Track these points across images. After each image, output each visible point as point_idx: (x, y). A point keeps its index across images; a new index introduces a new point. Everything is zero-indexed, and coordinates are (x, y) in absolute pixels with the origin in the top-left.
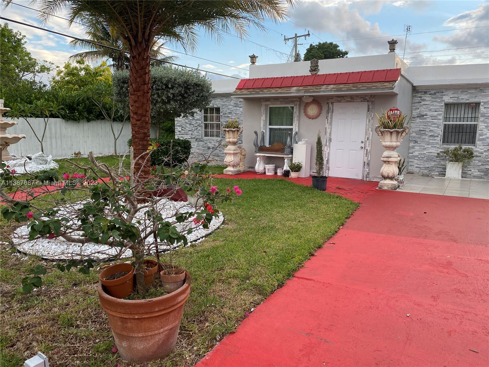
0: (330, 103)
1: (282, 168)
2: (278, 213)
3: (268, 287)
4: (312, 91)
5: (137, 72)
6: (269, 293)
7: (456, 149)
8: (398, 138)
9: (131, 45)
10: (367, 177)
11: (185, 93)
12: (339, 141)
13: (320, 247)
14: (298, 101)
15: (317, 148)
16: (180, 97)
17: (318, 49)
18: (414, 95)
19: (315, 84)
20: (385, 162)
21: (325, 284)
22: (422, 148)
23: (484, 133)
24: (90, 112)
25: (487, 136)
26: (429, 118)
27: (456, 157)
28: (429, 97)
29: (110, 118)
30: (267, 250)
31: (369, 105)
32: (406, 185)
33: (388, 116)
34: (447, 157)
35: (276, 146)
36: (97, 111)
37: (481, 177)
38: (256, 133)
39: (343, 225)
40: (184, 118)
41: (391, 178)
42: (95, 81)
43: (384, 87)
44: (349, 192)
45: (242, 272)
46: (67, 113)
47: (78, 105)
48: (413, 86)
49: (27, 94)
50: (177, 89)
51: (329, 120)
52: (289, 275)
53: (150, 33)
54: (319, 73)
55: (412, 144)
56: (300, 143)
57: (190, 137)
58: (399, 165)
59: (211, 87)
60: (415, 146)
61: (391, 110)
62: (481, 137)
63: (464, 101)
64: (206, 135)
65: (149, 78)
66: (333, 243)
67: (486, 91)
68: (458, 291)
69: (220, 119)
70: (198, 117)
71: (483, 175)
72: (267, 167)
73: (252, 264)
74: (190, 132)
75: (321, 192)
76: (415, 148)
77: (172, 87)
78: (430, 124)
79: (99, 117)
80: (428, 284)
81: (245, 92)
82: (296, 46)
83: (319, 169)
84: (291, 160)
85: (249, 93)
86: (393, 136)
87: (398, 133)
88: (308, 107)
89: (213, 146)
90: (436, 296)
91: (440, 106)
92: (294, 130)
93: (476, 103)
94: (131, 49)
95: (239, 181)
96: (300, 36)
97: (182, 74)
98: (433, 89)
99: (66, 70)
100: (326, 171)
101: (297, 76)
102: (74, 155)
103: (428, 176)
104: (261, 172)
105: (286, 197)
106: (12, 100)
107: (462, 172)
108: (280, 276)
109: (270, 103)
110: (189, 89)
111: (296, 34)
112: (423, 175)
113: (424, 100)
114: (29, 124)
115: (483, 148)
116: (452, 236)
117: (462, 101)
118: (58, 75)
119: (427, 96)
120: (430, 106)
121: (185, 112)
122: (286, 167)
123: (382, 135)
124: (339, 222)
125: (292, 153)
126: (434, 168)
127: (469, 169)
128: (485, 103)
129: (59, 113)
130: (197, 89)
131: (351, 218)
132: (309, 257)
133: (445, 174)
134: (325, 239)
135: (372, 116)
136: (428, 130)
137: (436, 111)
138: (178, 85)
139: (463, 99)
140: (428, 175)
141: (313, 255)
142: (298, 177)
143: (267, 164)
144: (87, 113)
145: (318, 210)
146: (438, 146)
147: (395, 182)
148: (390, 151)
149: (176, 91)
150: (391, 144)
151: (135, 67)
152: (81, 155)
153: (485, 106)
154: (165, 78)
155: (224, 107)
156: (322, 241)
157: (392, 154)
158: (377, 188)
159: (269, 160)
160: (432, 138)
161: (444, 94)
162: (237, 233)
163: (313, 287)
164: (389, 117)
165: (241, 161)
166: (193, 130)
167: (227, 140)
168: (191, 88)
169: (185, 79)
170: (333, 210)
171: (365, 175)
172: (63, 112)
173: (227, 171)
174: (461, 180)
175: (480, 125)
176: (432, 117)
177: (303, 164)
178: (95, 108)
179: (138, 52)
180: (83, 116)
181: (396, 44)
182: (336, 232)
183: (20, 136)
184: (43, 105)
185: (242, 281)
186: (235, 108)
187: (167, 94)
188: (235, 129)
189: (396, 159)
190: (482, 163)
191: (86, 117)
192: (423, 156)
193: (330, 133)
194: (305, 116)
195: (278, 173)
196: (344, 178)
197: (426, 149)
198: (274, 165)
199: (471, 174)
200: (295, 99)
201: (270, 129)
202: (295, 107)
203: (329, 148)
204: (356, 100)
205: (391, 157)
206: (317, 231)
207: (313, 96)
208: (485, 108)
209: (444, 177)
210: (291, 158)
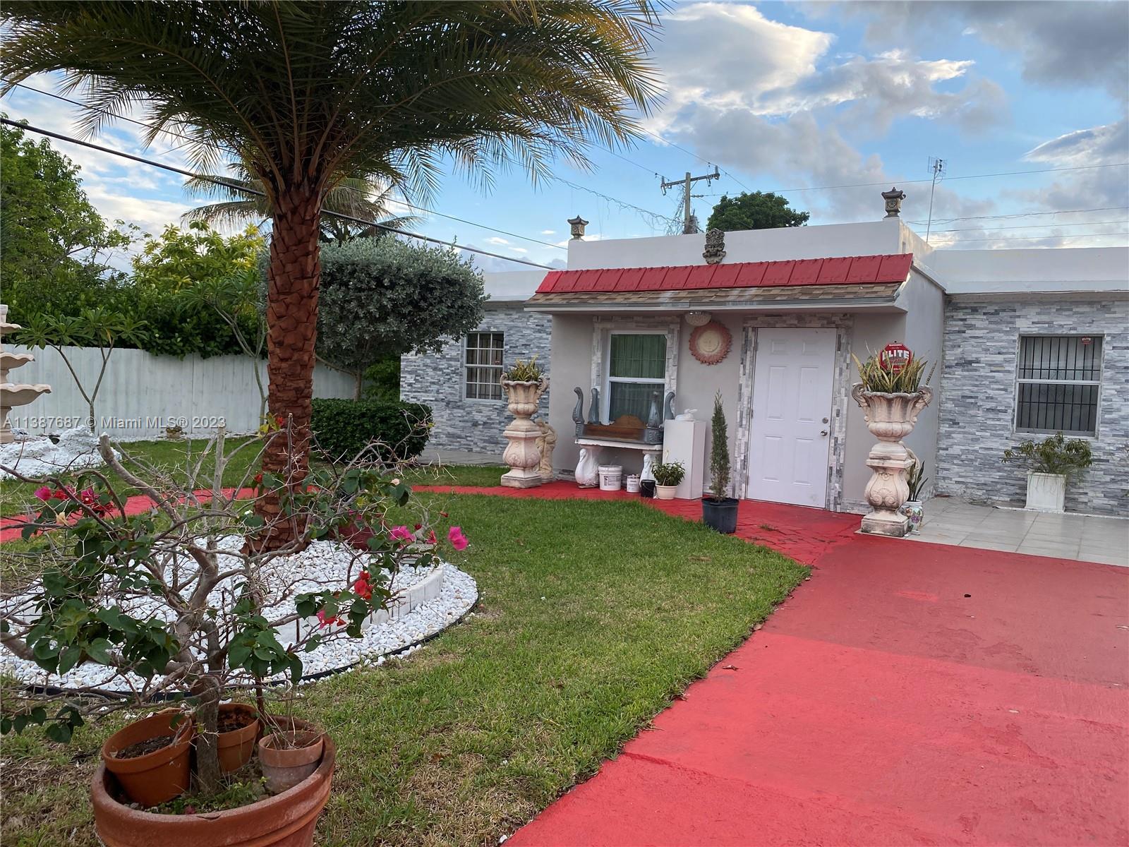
0: (750, 329)
1: (637, 476)
2: (611, 586)
3: (552, 780)
4: (707, 300)
5: (288, 251)
6: (552, 795)
7: (1048, 443)
8: (905, 414)
9: (276, 189)
10: (836, 504)
11: (420, 300)
12: (770, 417)
13: (698, 677)
14: (677, 323)
15: (714, 431)
16: (410, 308)
17: (740, 207)
18: (948, 314)
19: (714, 285)
20: (876, 469)
21: (697, 776)
22: (970, 436)
23: (1115, 406)
24: (208, 336)
25: (1122, 413)
26: (983, 367)
27: (1050, 462)
28: (982, 320)
29: (254, 349)
30: (568, 682)
31: (840, 336)
32: (928, 525)
33: (882, 362)
34: (1030, 461)
35: (626, 422)
36: (225, 334)
37: (1110, 512)
38: (579, 392)
39: (763, 621)
40: (419, 355)
41: (892, 508)
42: (229, 268)
43: (873, 295)
44: (790, 540)
45: (494, 738)
46: (155, 337)
47: (183, 320)
48: (944, 294)
49: (68, 293)
50: (404, 289)
51: (747, 367)
52: (610, 749)
53: (320, 164)
54: (726, 261)
55: (945, 428)
56: (679, 418)
57: (433, 397)
58: (911, 476)
59: (481, 287)
60: (953, 432)
61: (888, 348)
62: (1106, 416)
63: (1065, 331)
64: (470, 394)
65: (315, 265)
66: (732, 668)
67: (1116, 309)
68: (1028, 805)
69: (504, 359)
70: (454, 354)
71: (1116, 506)
72: (604, 471)
73: (525, 718)
74: (435, 387)
75: (722, 537)
76: (953, 438)
77: (392, 286)
78: (988, 383)
79: (230, 347)
80: (954, 784)
81: (556, 299)
82: (687, 199)
83: (720, 482)
84: (659, 457)
85: (565, 302)
86: (893, 409)
87: (905, 401)
88: (700, 336)
89: (485, 419)
90: (971, 816)
91: (1008, 341)
92: (666, 387)
93: (1094, 337)
94: (277, 198)
95: (533, 503)
96: (697, 179)
97: (416, 256)
98: (991, 303)
99: (167, 242)
100: (741, 485)
101: (675, 268)
102: (165, 434)
103: (983, 504)
104: (590, 482)
105: (637, 547)
106: (33, 307)
107: (1066, 498)
108: (585, 752)
109: (613, 326)
110: (431, 290)
111: (688, 174)
112: (973, 502)
113: (971, 327)
114: (67, 361)
115: (1113, 441)
116: (1026, 659)
117: (1059, 332)
118: (148, 254)
119: (977, 317)
120: (985, 341)
121: (421, 342)
122: (647, 474)
123: (869, 406)
124: (755, 614)
125: (660, 441)
126: (999, 486)
127: (1081, 491)
128: (1114, 336)
129: (138, 337)
130: (449, 292)
131: (785, 605)
132: (667, 703)
133: (1024, 501)
134: (715, 657)
135: (848, 361)
136: (981, 396)
137: (999, 353)
138: (406, 281)
139: (1062, 326)
140: (985, 503)
141: (678, 698)
142: (675, 499)
143: (603, 465)
144: (201, 339)
145: (709, 580)
146: (1007, 434)
147: (901, 518)
148: (888, 444)
149: (400, 294)
150: (890, 428)
151: (283, 240)
152: (182, 433)
153: (1115, 345)
154: (376, 264)
155: (512, 332)
156: (706, 661)
157: (893, 452)
158: (859, 532)
159: (607, 457)
160: (991, 416)
161: (1017, 314)
162: (503, 635)
163: (666, 782)
164: (883, 365)
165: (543, 456)
166: (442, 382)
167: (512, 406)
168: (435, 289)
169: (422, 268)
170: (744, 583)
171: (832, 498)
172: (145, 336)
173: (509, 479)
174: (1065, 516)
175: (1105, 387)
176: (990, 365)
177: (687, 467)
178: (221, 328)
179: (292, 206)
180: (192, 344)
181: (902, 199)
182: (745, 639)
183: (37, 388)
184: (100, 318)
185: (490, 761)
186: (538, 335)
187: (378, 301)
188: (530, 382)
189: (902, 462)
190: (1113, 477)
191: (199, 348)
192: (973, 457)
193: (751, 398)
194: (694, 358)
195: (628, 487)
196: (782, 504)
197: (979, 439)
198: (620, 468)
199: (1086, 503)
200: (669, 318)
201: (613, 384)
202: (670, 336)
203: (747, 432)
204: (810, 322)
205: (889, 459)
206: (698, 637)
207: (710, 313)
208: (1114, 348)
209: (1024, 507)
210: (658, 453)
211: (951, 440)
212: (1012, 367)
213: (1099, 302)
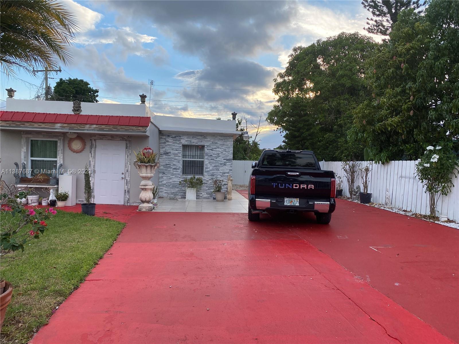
0: (93, 140)
1: (47, 198)
2: (56, 237)
3: (67, 290)
4: (76, 128)
6: (68, 294)
7: (191, 178)
8: (151, 170)
10: (127, 203)
12: (102, 173)
13: (101, 258)
14: (62, 136)
15: (85, 178)
17: (69, 84)
18: (160, 137)
19: (78, 122)
20: (143, 189)
21: (112, 281)
22: (169, 177)
23: (208, 167)
25: (210, 169)
26: (172, 155)
27: (192, 184)
28: (171, 139)
30: (57, 266)
31: (127, 144)
32: (159, 207)
33: (143, 154)
34: (186, 185)
37: (208, 198)
38: (16, 164)
39: (116, 240)
41: (148, 202)
43: (139, 131)
44: (115, 216)
45: (38, 285)
48: (159, 131)
51: (93, 154)
52: (81, 280)
54: (82, 113)
55: (161, 175)
58: (154, 191)
60: (164, 176)
61: (145, 149)
62: (206, 170)
63: (195, 144)
66: (111, 254)
67: (208, 138)
68: (198, 268)
72: (30, 197)
73: (46, 278)
75: (91, 217)
76: (163, 178)
78: (173, 160)
80: (181, 268)
82: (46, 79)
83: (88, 197)
84: (57, 190)
85: (8, 125)
86: (148, 169)
87: (151, 166)
88: (73, 142)
90: (186, 273)
91: (179, 146)
92: (58, 162)
93: (202, 146)
96: (50, 71)
98: (174, 134)
101: (60, 114)
103: (174, 199)
105: (59, 224)
107: (196, 195)
108: (74, 282)
109: (32, 136)
111: (46, 68)
112: (170, 199)
113: (168, 141)
115: (208, 177)
116: (192, 238)
117: (193, 144)
119: (170, 138)
120: (172, 146)
122: (52, 197)
123: (139, 168)
124: (113, 238)
125: (57, 183)
126: (178, 193)
127: (200, 193)
128: (207, 146)
131: (121, 235)
132: (94, 266)
133: (185, 197)
134: (104, 252)
135: (130, 153)
136: (172, 164)
137: (177, 150)
139: (194, 142)
141: (97, 264)
142: (65, 206)
146: (179, 176)
147: (151, 205)
148: (146, 181)
150: (147, 175)
153: (208, 148)
156: (102, 253)
157: (148, 183)
158: (138, 211)
160: (175, 171)
161: (181, 138)
163: (103, 284)
171: (126, 201)
174: (196, 201)
175: (206, 161)
176: (174, 154)
177: (70, 194)
181: (145, 97)
182: (112, 246)
185: (41, 291)
189: (151, 186)
190: (208, 188)
192: (170, 184)
193: (94, 166)
194: (70, 150)
195: (43, 203)
196: (108, 205)
197: (171, 178)
198: (38, 196)
199: (202, 196)
200: (59, 134)
201: (32, 161)
202: (59, 141)
203: (93, 179)
204: (116, 138)
205: (147, 185)
206: (97, 247)
207: (77, 133)
208: (207, 149)
209: (185, 199)
210: (56, 188)
211: (163, 179)
212: (180, 155)
213: (203, 135)
